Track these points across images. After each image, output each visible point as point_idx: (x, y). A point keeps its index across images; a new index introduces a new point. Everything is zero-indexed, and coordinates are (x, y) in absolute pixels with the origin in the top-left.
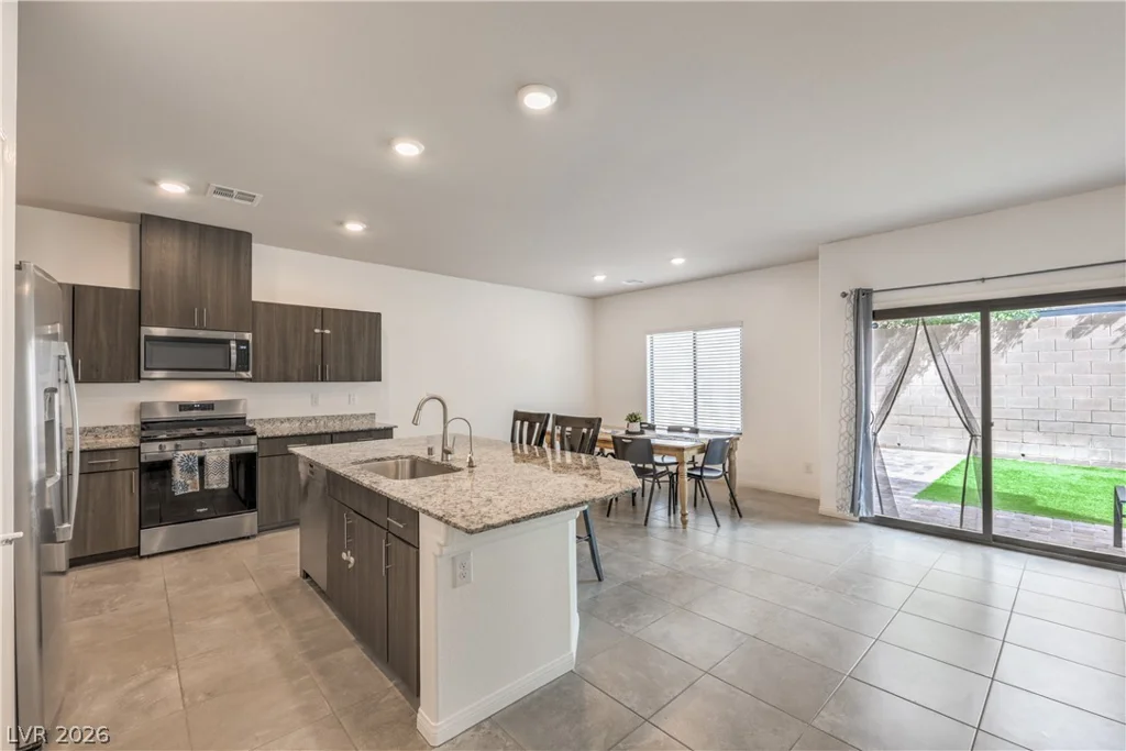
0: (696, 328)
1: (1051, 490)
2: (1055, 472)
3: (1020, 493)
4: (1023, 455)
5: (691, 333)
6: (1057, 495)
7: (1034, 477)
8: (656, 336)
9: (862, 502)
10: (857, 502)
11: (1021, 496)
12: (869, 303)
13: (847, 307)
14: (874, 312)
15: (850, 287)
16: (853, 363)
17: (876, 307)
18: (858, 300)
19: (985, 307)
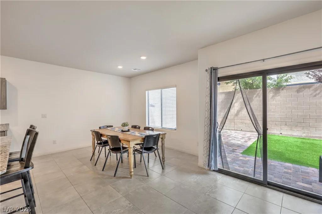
0: (162, 88)
1: (290, 148)
2: (291, 140)
3: (280, 151)
4: (281, 133)
5: (160, 90)
6: (293, 151)
7: (285, 143)
8: (150, 91)
9: (213, 163)
10: (210, 163)
11: (280, 152)
12: (216, 74)
13: (207, 76)
14: (218, 78)
15: (208, 67)
16: (209, 101)
17: (219, 75)
18: (211, 73)
19: (264, 73)
